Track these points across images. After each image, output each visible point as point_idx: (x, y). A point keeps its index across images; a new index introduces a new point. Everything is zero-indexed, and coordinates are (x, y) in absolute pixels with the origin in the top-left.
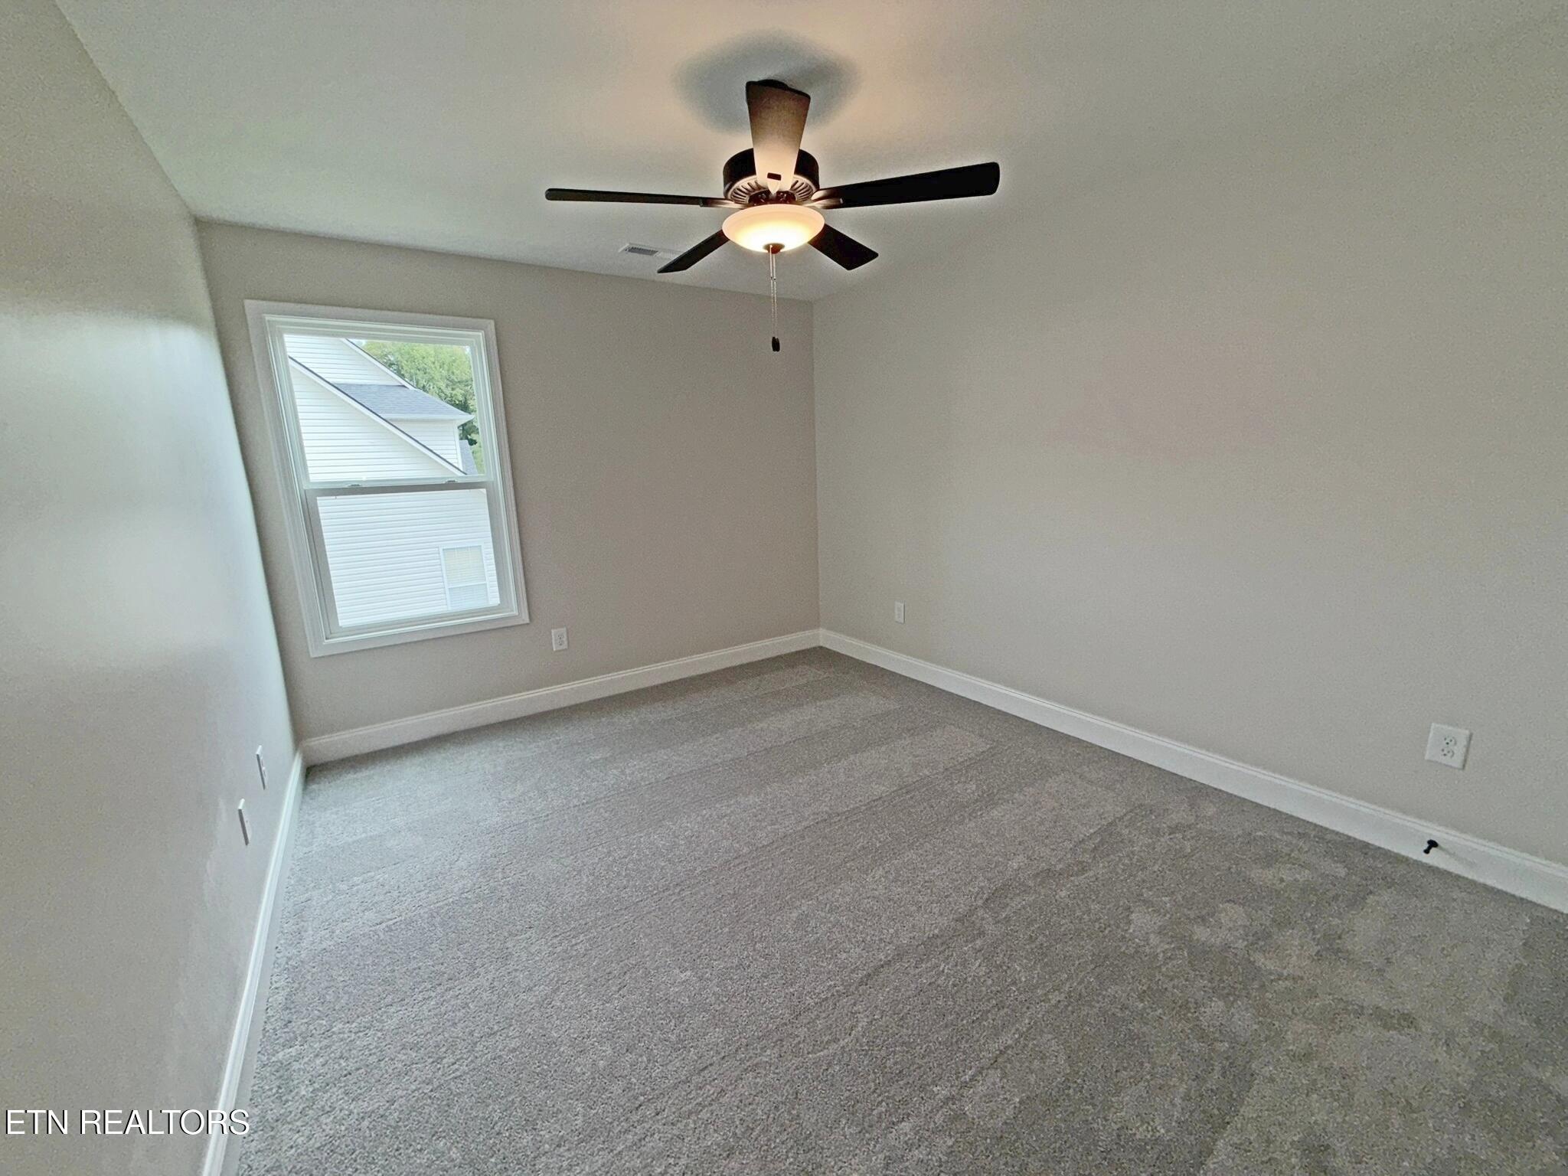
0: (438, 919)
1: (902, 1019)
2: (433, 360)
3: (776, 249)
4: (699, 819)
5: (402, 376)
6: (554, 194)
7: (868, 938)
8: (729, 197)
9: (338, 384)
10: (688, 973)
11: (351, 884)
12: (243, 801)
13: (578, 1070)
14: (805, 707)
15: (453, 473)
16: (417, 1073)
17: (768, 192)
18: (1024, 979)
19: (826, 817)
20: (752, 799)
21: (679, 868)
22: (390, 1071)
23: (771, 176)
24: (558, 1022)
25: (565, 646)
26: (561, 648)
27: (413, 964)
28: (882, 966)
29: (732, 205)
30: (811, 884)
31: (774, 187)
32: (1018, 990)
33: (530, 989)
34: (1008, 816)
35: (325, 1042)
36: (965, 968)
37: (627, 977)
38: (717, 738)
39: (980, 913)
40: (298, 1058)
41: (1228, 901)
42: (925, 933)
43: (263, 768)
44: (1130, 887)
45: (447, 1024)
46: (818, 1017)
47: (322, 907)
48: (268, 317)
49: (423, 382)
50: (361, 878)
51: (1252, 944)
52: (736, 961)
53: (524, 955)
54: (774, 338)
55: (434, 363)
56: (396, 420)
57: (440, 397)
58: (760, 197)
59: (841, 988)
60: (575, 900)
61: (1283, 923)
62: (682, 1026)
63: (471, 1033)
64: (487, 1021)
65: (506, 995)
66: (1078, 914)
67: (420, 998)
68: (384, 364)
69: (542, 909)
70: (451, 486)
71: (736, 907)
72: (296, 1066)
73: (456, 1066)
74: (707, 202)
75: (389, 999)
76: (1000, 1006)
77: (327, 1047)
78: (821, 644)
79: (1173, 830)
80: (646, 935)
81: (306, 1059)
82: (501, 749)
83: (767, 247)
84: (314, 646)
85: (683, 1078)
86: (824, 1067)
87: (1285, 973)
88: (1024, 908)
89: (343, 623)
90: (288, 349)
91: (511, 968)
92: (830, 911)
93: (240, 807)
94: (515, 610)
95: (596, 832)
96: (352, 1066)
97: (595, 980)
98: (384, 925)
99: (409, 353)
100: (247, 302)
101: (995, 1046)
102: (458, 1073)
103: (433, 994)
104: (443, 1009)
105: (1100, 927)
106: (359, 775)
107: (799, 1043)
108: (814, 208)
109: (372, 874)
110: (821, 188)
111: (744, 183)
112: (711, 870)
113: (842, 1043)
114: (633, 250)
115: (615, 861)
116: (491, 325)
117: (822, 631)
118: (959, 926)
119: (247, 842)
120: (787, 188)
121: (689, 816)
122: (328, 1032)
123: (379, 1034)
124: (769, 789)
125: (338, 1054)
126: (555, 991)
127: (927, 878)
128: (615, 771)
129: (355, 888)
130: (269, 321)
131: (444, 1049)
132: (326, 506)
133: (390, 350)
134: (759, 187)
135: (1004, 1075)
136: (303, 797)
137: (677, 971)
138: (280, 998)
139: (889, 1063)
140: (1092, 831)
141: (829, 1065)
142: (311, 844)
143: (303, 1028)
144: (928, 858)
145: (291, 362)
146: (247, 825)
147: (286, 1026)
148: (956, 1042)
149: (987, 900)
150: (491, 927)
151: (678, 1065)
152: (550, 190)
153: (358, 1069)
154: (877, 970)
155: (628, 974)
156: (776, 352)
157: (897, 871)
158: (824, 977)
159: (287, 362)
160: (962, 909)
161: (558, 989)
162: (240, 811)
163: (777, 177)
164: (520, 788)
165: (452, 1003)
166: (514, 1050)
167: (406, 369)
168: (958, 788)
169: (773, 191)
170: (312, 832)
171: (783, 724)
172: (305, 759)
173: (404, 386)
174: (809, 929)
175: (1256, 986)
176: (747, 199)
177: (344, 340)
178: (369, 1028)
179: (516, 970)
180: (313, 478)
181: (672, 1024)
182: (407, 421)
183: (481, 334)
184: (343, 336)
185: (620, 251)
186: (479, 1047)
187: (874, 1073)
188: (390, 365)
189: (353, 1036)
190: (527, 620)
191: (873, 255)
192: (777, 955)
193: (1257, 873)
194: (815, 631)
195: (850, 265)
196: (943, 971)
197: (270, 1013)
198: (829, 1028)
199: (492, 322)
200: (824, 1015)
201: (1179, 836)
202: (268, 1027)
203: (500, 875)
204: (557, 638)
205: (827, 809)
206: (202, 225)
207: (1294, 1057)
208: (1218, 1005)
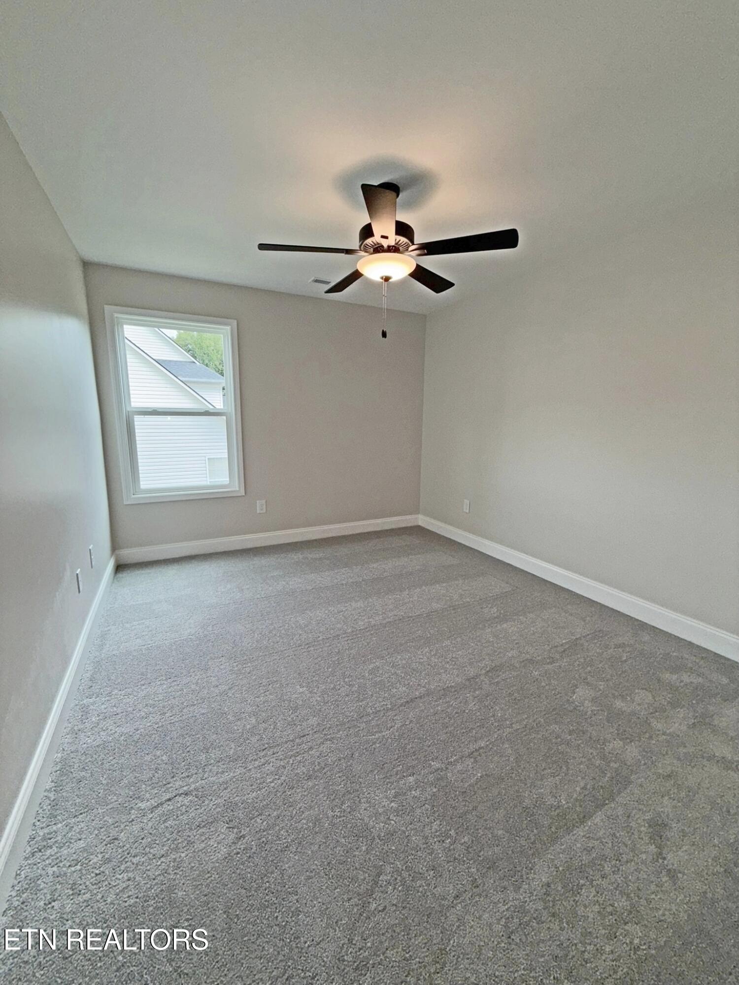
0: (174, 647)
1: (421, 726)
2: (213, 348)
3: (387, 279)
4: (326, 612)
5: (195, 358)
6: (263, 247)
7: (411, 683)
8: (362, 249)
9: (160, 360)
10: (305, 689)
11: (132, 625)
12: (79, 570)
13: (236, 728)
14: (402, 557)
15: (207, 406)
16: (151, 718)
17: (382, 246)
18: (499, 715)
19: (401, 618)
20: (360, 604)
21: (310, 636)
22: (138, 716)
23: (383, 237)
24: (229, 704)
25: (264, 511)
26: (261, 512)
27: (158, 667)
28: (416, 698)
29: (363, 253)
30: (384, 652)
31: (385, 243)
32: (495, 720)
33: (217, 686)
34: (512, 628)
35: (107, 698)
36: (465, 705)
37: (270, 687)
38: (346, 570)
39: (482, 678)
40: (93, 704)
41: (642, 689)
42: (445, 684)
43: (92, 557)
44: (580, 674)
45: (171, 697)
46: (373, 719)
47: (116, 634)
48: (116, 315)
49: (206, 361)
50: (137, 623)
51: (652, 713)
52: (332, 686)
53: (217, 669)
54: (383, 330)
55: (213, 350)
56: (188, 382)
57: (216, 370)
58: (378, 249)
59: (389, 706)
60: (249, 646)
61: (675, 704)
62: (296, 714)
63: (182, 703)
64: (192, 698)
65: (204, 687)
66: (543, 684)
67: (159, 683)
68: (185, 350)
69: (230, 648)
70: (207, 413)
71: (338, 659)
72: (92, 707)
73: (172, 718)
74: (348, 252)
75: (142, 682)
76: (482, 726)
77: (108, 700)
78: (420, 524)
79: (617, 646)
80: (285, 667)
81: (97, 705)
82: (222, 565)
83: (382, 278)
84: (127, 498)
85: (291, 739)
86: (371, 744)
87: (668, 732)
88: (510, 678)
89: (142, 487)
90: (125, 333)
91: (208, 675)
92: (393, 667)
93: (77, 572)
94: (237, 487)
95: (266, 613)
96: (119, 711)
97: (253, 686)
98: (146, 646)
99: (200, 344)
100: (106, 306)
101: (472, 747)
102: (172, 721)
103: (166, 682)
104: (170, 690)
105: (555, 693)
106: (143, 572)
107: (359, 730)
108: (410, 256)
109: (144, 621)
110: (415, 243)
111: (369, 241)
112: (327, 639)
113: (384, 734)
114: (316, 281)
115: (275, 628)
116: (235, 322)
117: (420, 516)
118: (467, 683)
119: (79, 592)
120: (393, 243)
121: (321, 610)
122: (109, 694)
123: (135, 698)
124: (370, 600)
125: (113, 705)
126: (230, 689)
127: (454, 656)
128: (283, 583)
129: (133, 627)
130: (117, 317)
131: (167, 709)
132: (138, 420)
133: (190, 342)
134: (378, 244)
135: (476, 761)
136: (114, 579)
137: (298, 687)
138: (88, 675)
139: (408, 747)
140: (564, 641)
141: (374, 743)
142: (114, 603)
143: (98, 690)
144: (458, 646)
145: (126, 341)
146: (80, 583)
147: (89, 688)
148: (451, 742)
149: (488, 672)
150: (201, 654)
151: (289, 732)
152: (260, 244)
153: (122, 713)
154: (412, 700)
155: (271, 685)
156: (384, 338)
157: (437, 650)
158: (381, 700)
159: (124, 341)
160: (472, 674)
161: (232, 688)
162: (77, 574)
163: (386, 237)
164: (229, 586)
165: (175, 688)
166: (203, 714)
167: (198, 352)
168: (486, 610)
169: (385, 246)
170: (115, 598)
171: (388, 566)
172: (117, 561)
173: (194, 362)
174: (378, 675)
175: (647, 737)
176: (372, 250)
177: (156, 329)
178: (130, 695)
179: (211, 676)
180: (133, 405)
181: (290, 712)
182: (194, 382)
183: (229, 328)
184: (156, 327)
185: (310, 281)
186: (185, 710)
187: (399, 751)
188: (188, 351)
189: (122, 697)
190: (244, 494)
191: (451, 285)
192: (357, 686)
193: (667, 676)
194: (416, 516)
195: (437, 291)
196: (452, 705)
197: (83, 681)
198: (378, 725)
199: (236, 321)
200: (377, 719)
201: (620, 650)
202: (81, 688)
203: (211, 629)
204: (260, 506)
205: (403, 613)
206: (86, 265)
207: (659, 776)
208: (618, 744)
